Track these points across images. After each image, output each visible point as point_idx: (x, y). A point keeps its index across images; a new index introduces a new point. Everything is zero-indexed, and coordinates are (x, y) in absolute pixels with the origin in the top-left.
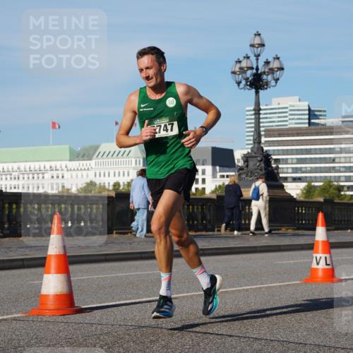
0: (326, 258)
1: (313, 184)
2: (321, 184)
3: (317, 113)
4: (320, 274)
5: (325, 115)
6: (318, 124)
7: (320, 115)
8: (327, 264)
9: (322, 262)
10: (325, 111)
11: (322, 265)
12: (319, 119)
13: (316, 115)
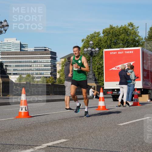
0: (25, 107)
1: (22, 76)
2: (26, 76)
3: (24, 46)
4: (23, 114)
5: (27, 47)
6: (24, 50)
7: (25, 47)
8: (26, 110)
9: (24, 109)
10: (27, 45)
11: (24, 110)
12: (25, 48)
13: (23, 47)
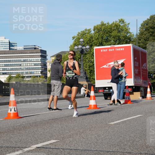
0: (14, 108)
1: (12, 75)
2: (15, 75)
3: (13, 44)
4: (12, 115)
5: (17, 45)
6: (14, 49)
7: (14, 45)
8: (15, 111)
9: (13, 110)
10: (16, 43)
12: (14, 47)
